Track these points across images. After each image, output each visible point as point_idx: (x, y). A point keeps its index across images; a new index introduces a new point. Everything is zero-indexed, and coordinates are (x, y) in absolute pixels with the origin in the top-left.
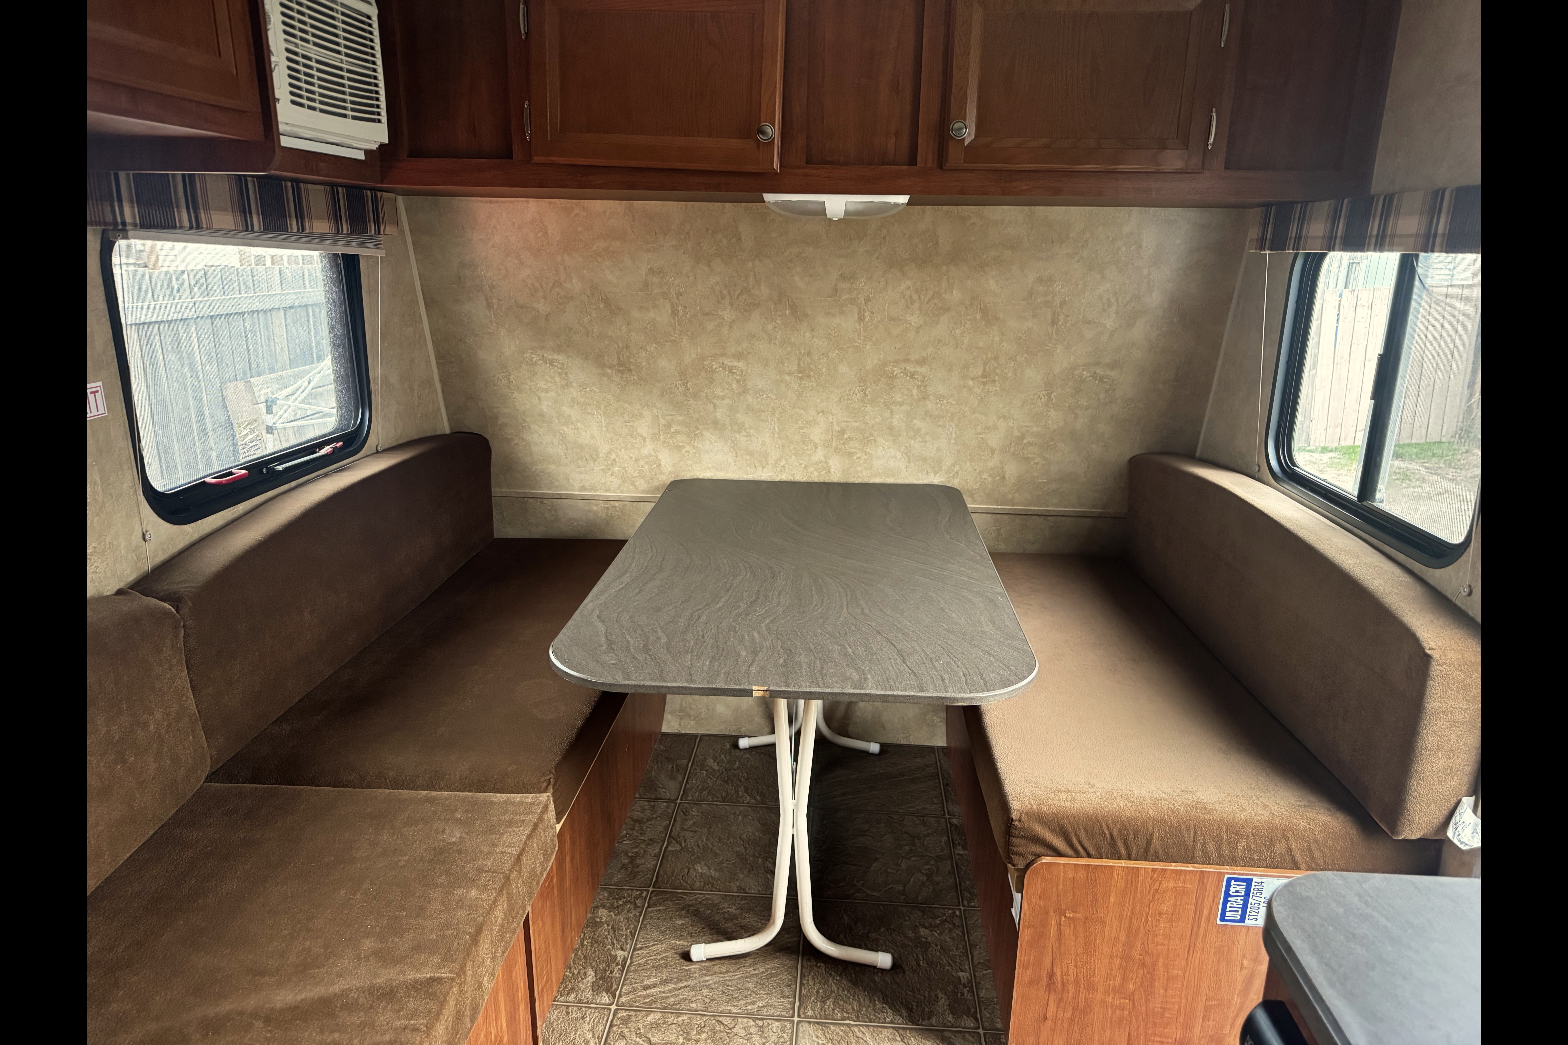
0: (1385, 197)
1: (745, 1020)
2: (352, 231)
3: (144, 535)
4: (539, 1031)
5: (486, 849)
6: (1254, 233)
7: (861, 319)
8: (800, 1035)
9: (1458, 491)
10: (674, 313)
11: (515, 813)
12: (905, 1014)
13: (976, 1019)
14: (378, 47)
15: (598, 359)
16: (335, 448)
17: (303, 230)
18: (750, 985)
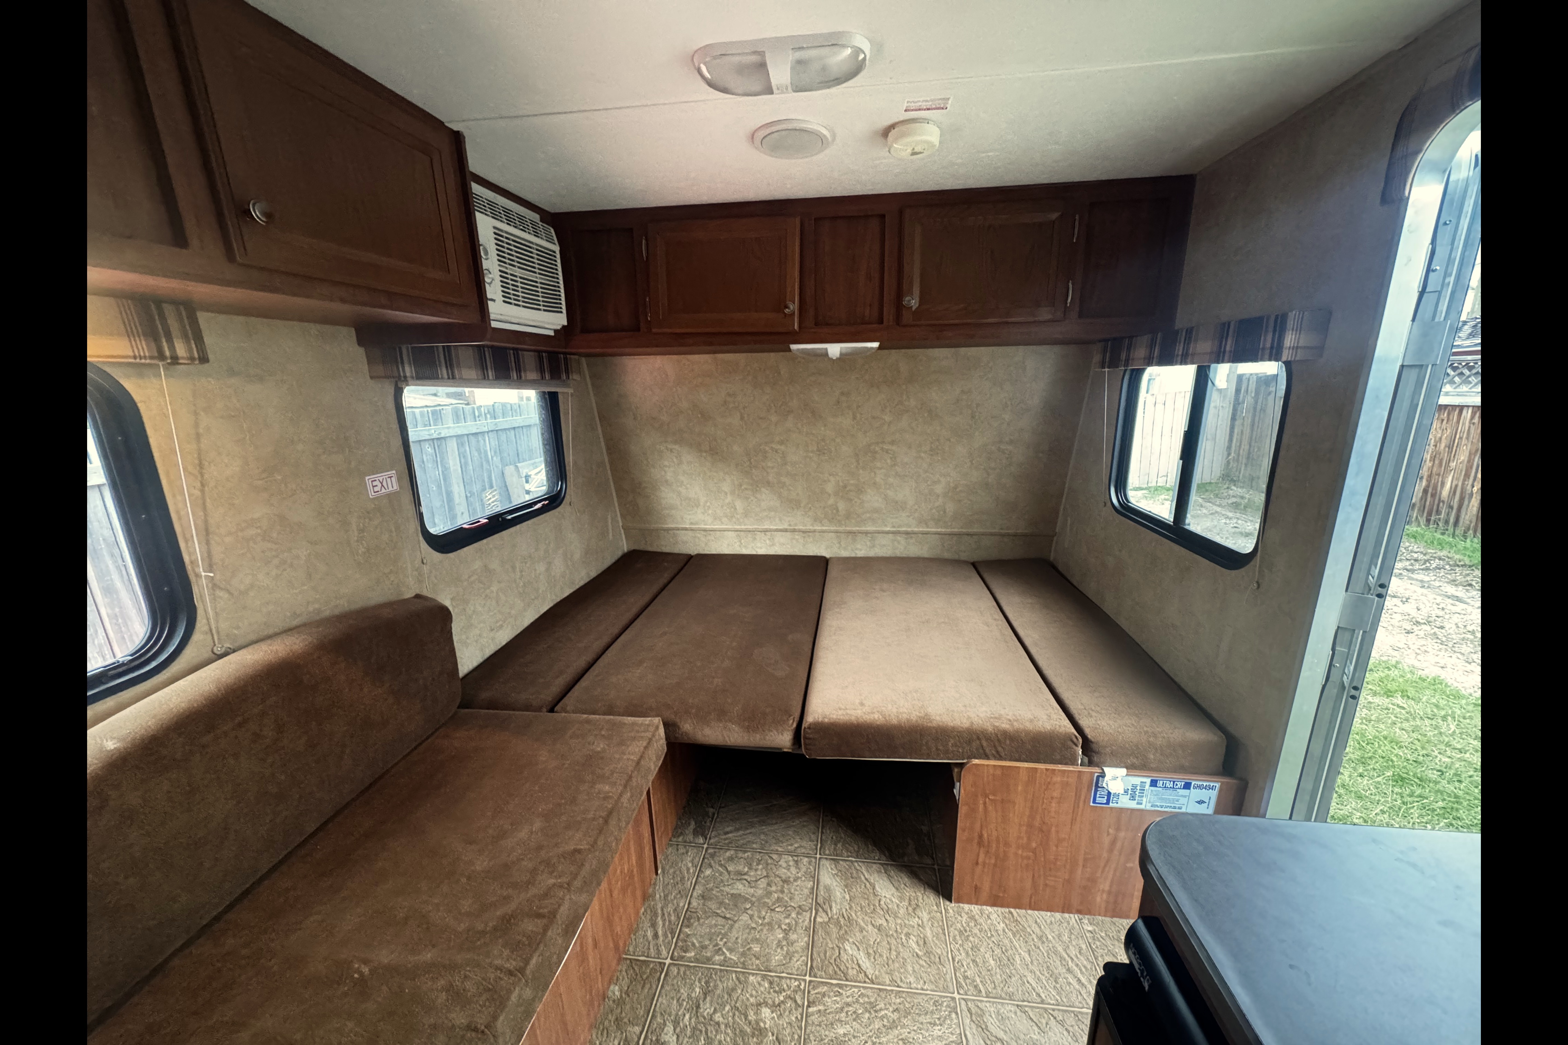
0: (1187, 330)
1: (786, 856)
2: (552, 378)
3: (422, 560)
4: (658, 862)
5: (617, 756)
6: (1097, 358)
7: (854, 418)
8: (821, 867)
9: (1224, 513)
10: (742, 418)
11: (638, 732)
12: (887, 854)
13: (933, 859)
14: (560, 269)
15: (697, 447)
16: (543, 505)
17: (521, 377)
18: (790, 833)
